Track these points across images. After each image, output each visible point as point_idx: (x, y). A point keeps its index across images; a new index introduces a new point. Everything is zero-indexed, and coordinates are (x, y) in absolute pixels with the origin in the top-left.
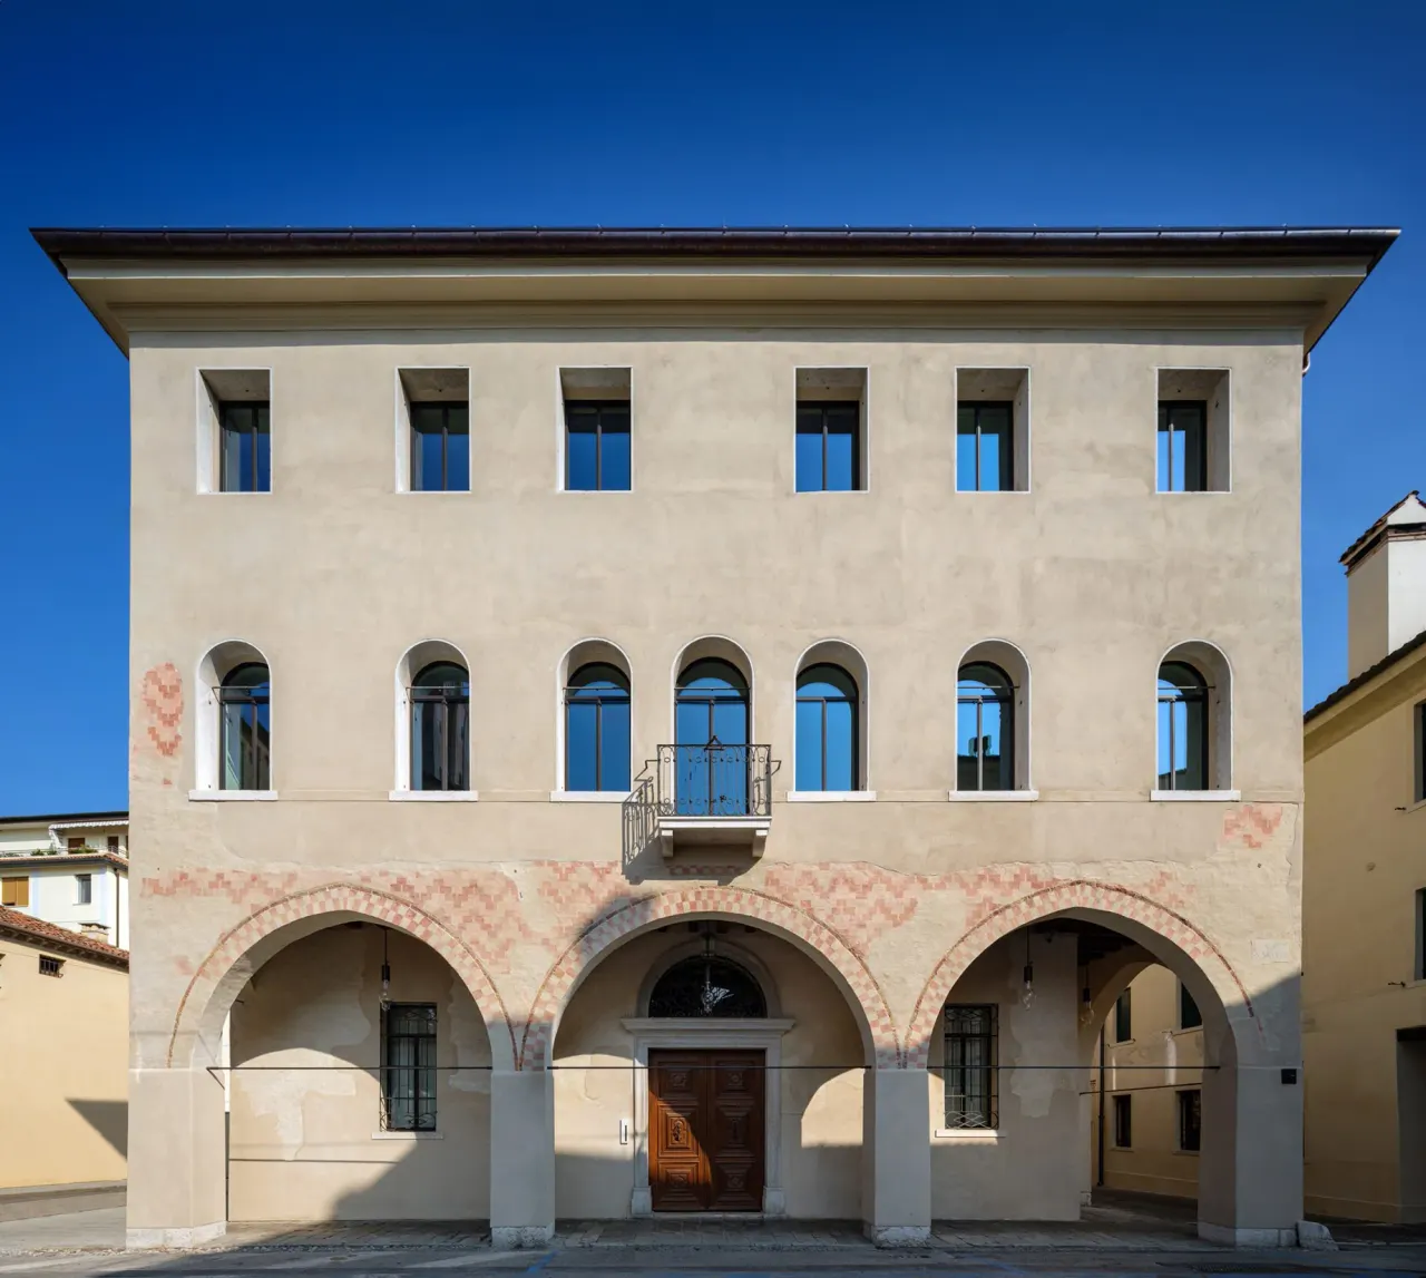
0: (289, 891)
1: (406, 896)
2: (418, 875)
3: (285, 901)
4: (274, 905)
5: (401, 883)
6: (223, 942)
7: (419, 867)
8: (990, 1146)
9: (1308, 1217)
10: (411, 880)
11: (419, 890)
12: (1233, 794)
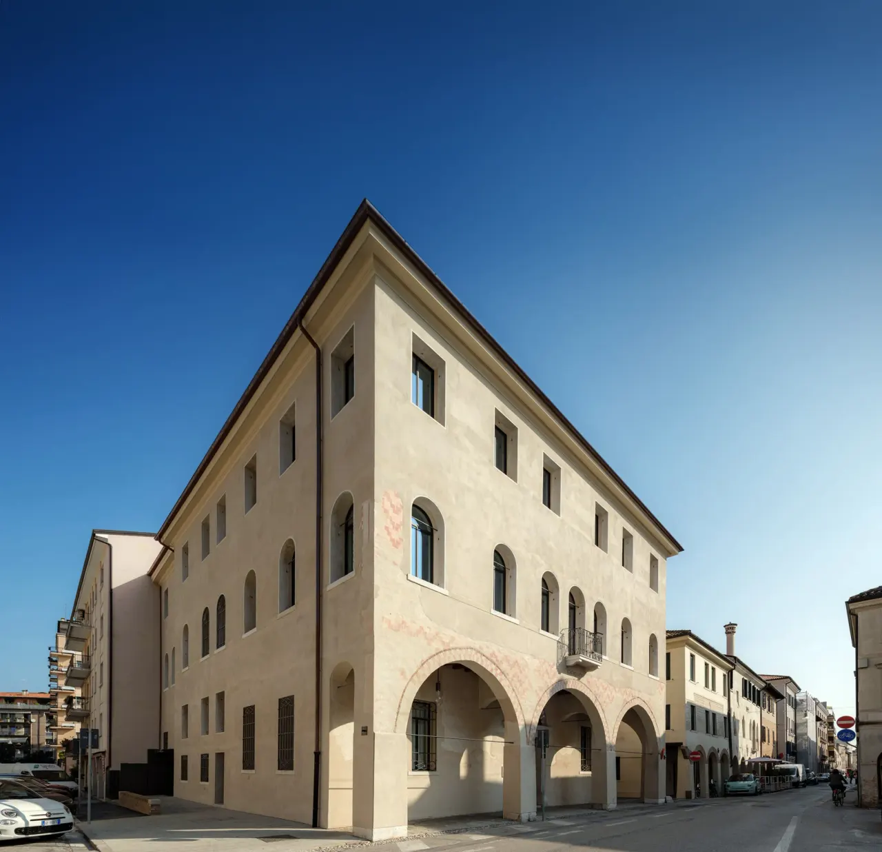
0: (452, 646)
1: (494, 659)
2: (499, 652)
3: (450, 650)
4: (445, 650)
5: (493, 654)
6: (422, 665)
7: (501, 648)
8: (588, 777)
9: (667, 795)
10: (497, 653)
11: (499, 659)
12: (658, 679)
